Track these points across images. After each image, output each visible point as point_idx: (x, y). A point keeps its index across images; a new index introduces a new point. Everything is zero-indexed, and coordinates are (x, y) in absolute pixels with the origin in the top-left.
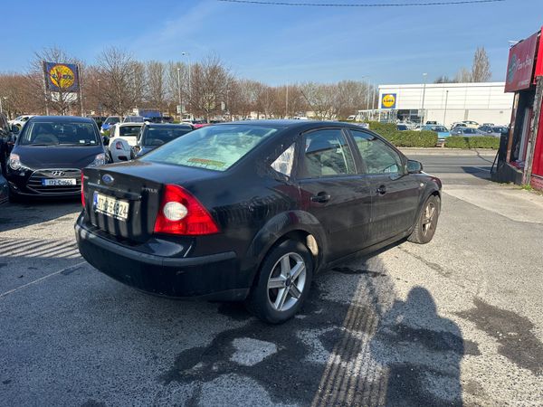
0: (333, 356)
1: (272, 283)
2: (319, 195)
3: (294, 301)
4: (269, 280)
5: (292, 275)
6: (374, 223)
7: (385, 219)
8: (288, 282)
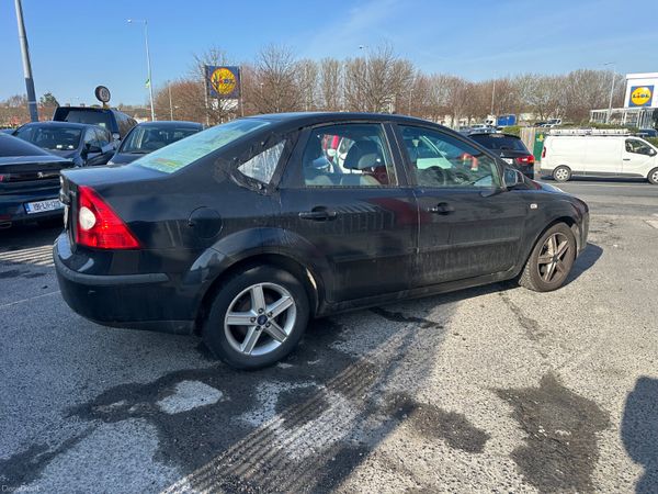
0: (276, 418)
1: (232, 319)
2: (314, 210)
3: (277, 344)
4: (228, 314)
5: (268, 311)
6: (425, 254)
7: (449, 251)
8: (262, 319)
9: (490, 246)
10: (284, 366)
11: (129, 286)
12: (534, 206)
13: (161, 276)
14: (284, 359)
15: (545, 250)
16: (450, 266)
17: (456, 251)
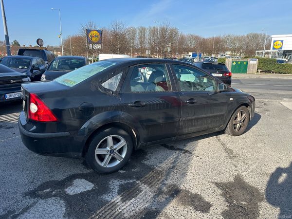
0: (118, 197)
1: (98, 151)
2: (135, 103)
3: (118, 162)
4: (96, 149)
5: (115, 147)
6: (184, 121)
7: (195, 119)
8: (112, 151)
9: (212, 117)
10: (122, 172)
11: (52, 138)
12: (231, 99)
13: (67, 133)
14: (121, 169)
15: (236, 118)
16: (194, 126)
17: (197, 119)
